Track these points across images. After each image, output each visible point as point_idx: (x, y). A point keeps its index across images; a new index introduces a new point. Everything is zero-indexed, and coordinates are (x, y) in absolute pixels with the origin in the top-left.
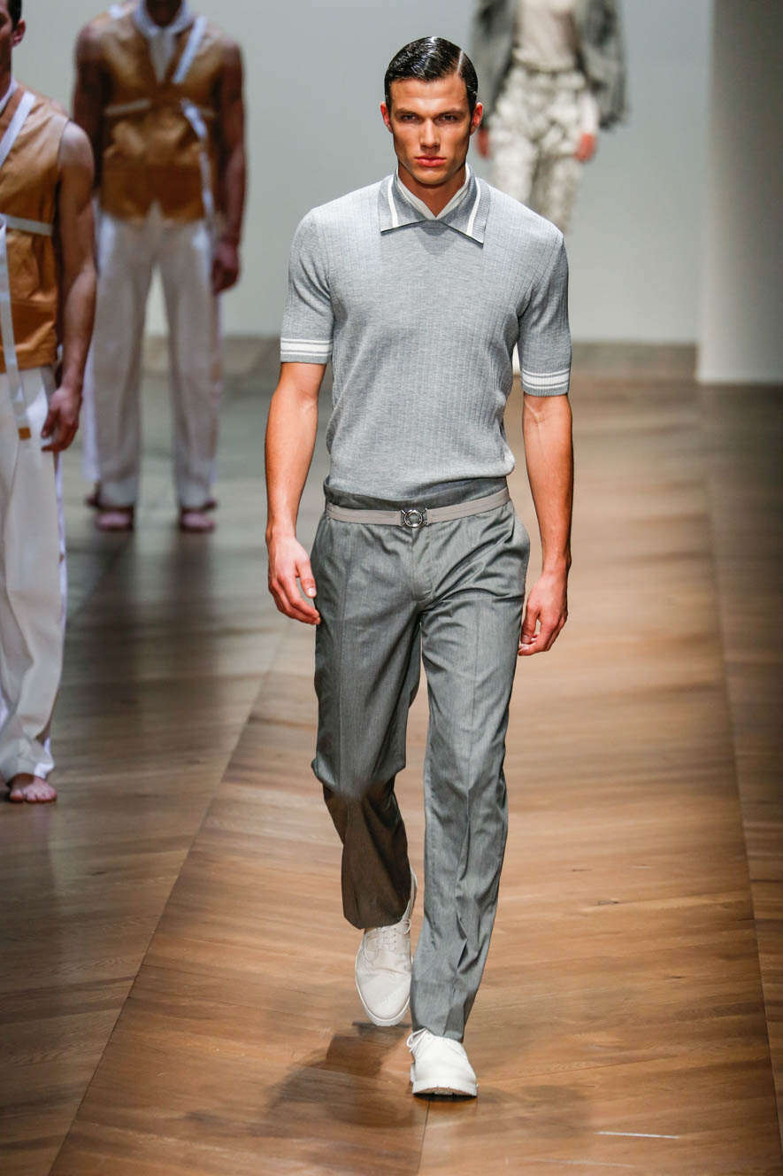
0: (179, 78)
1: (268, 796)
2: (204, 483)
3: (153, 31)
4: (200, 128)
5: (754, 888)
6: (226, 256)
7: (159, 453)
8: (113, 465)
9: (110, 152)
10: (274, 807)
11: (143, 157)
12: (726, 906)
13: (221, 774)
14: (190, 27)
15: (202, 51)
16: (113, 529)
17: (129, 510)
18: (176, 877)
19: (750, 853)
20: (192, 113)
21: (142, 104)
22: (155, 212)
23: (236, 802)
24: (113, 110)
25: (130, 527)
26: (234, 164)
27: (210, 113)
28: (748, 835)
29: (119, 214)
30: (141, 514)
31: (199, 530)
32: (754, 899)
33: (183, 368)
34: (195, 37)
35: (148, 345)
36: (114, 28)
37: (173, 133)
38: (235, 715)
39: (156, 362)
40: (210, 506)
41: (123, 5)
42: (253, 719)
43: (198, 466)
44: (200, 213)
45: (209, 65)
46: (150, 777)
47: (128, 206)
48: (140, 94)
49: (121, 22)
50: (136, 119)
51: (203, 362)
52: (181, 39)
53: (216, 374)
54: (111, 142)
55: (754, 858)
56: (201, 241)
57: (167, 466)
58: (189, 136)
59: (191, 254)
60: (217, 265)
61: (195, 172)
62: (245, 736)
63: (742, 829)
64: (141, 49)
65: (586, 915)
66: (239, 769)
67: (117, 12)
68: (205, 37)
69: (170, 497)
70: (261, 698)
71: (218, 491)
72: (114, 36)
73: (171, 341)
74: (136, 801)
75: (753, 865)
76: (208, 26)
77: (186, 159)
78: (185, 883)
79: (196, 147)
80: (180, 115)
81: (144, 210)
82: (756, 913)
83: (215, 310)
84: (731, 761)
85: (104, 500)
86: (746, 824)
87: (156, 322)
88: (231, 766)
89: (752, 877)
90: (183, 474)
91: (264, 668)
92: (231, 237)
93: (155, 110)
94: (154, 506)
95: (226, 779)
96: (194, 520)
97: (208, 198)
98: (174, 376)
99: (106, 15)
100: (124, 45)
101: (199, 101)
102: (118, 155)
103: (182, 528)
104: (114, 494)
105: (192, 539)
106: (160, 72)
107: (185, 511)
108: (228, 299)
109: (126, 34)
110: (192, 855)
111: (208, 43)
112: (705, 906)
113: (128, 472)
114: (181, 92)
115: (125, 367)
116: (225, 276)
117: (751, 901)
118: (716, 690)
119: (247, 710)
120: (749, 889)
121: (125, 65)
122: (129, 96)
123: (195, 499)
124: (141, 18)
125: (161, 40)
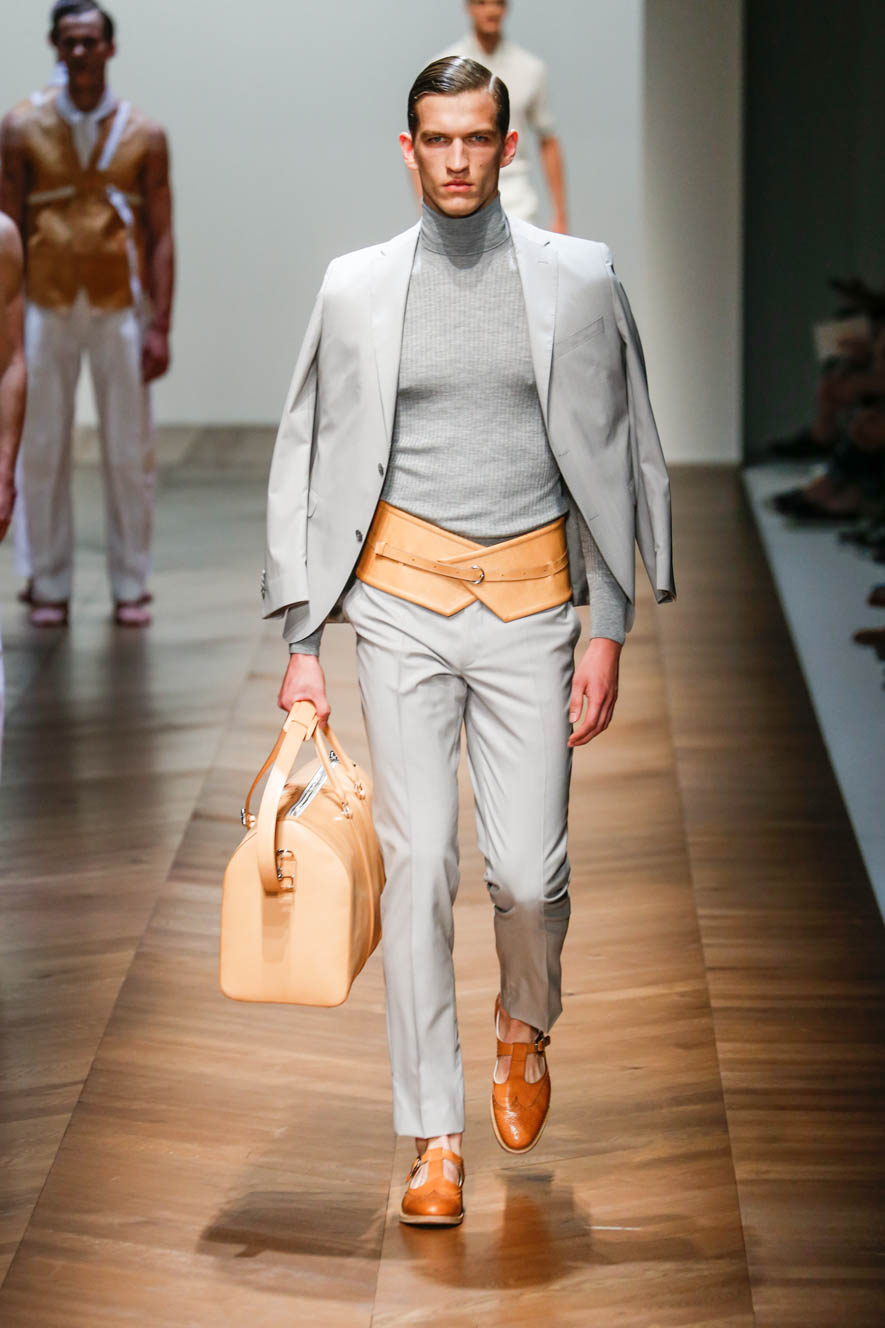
0: (104, 164)
1: (215, 894)
2: (139, 576)
3: (76, 117)
4: (127, 215)
5: (710, 976)
6: (156, 344)
7: (93, 547)
8: (45, 560)
9: (36, 239)
11: (69, 245)
12: (682, 994)
13: (166, 874)
14: (114, 113)
15: (127, 137)
16: (48, 625)
17: (63, 606)
18: (123, 979)
19: (705, 941)
20: (118, 199)
21: (66, 192)
22: (82, 302)
23: (180, 901)
24: (36, 198)
25: (64, 623)
26: (162, 250)
27: (136, 199)
28: (702, 923)
29: (46, 304)
31: (135, 625)
32: (711, 987)
33: (115, 459)
34: (119, 123)
36: (35, 115)
37: (98, 220)
38: (178, 813)
39: (87, 453)
40: (146, 599)
41: (45, 90)
42: (196, 816)
43: (133, 558)
44: (128, 301)
45: (134, 151)
46: (93, 878)
47: (55, 295)
48: (64, 181)
49: (43, 108)
50: (62, 207)
51: (135, 453)
52: (105, 125)
53: (149, 465)
54: (36, 229)
55: (709, 945)
56: (130, 329)
57: (101, 559)
58: (115, 222)
59: (120, 342)
60: (147, 354)
61: (120, 260)
62: (189, 833)
63: (696, 917)
64: (64, 135)
66: (184, 867)
67: (39, 99)
68: (129, 122)
70: (205, 794)
72: (37, 123)
73: (102, 431)
75: (708, 953)
76: (132, 111)
77: (112, 246)
78: (133, 984)
79: (122, 234)
80: (106, 202)
81: (70, 298)
82: (712, 1001)
83: (146, 399)
84: (683, 849)
85: (36, 596)
86: (701, 912)
87: (86, 411)
88: (177, 865)
89: (708, 964)
90: (117, 567)
91: (206, 764)
92: (160, 325)
93: (81, 197)
94: (88, 600)
95: (172, 878)
96: (129, 614)
97: (136, 286)
98: (106, 467)
99: (27, 102)
100: (46, 131)
101: (125, 187)
102: (43, 243)
103: (118, 622)
104: (48, 590)
106: (85, 158)
107: (120, 605)
108: (159, 387)
109: (49, 121)
110: (138, 956)
111: (133, 129)
112: (663, 996)
113: (61, 567)
114: (105, 178)
116: (155, 364)
117: (707, 989)
118: (666, 776)
119: (190, 806)
120: (704, 977)
121: (48, 152)
122: (53, 183)
123: (131, 592)
124: (64, 104)
125: (85, 126)
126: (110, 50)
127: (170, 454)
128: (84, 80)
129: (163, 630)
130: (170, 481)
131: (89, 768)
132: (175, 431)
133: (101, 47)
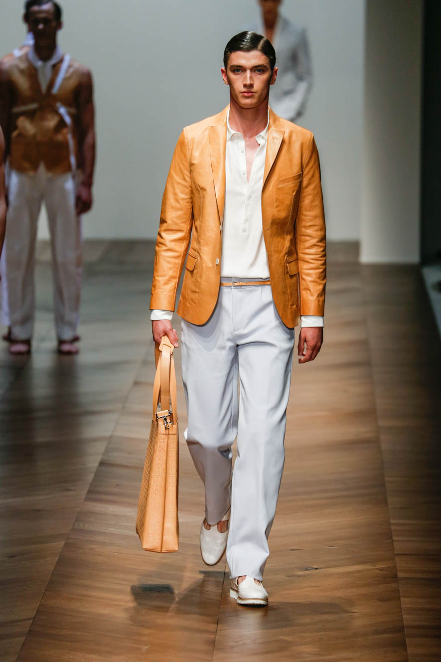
0: (55, 90)
1: (112, 509)
2: (72, 325)
3: (39, 64)
4: (68, 120)
5: (397, 558)
6: (84, 194)
7: (46, 309)
8: (18, 316)
9: (15, 134)
10: (116, 516)
11: (35, 136)
12: (381, 569)
13: (83, 497)
14: (61, 61)
15: (68, 75)
16: (19, 353)
17: (28, 342)
18: (57, 558)
19: (394, 538)
20: (62, 110)
21: (33, 106)
22: (42, 168)
23: (91, 513)
24: (16, 110)
25: (29, 352)
26: (89, 140)
27: (73, 110)
28: (393, 528)
29: (21, 170)
30: (34, 344)
31: (70, 353)
32: (397, 565)
33: (60, 259)
34: (64, 66)
35: (38, 246)
36: (17, 62)
37: (52, 123)
38: (92, 462)
39: (44, 256)
40: (76, 339)
41: (21, 48)
42: (102, 464)
43: (69, 316)
44: (69, 168)
45: (72, 83)
46: (42, 499)
47: (26, 165)
48: (32, 100)
49: (20, 58)
50: (30, 115)
51: (72, 255)
52: (56, 68)
53: (79, 263)
54: (16, 128)
55: (397, 541)
56: (69, 185)
57: (51, 316)
58: (62, 123)
59: (63, 191)
60: (78, 199)
61: (64, 145)
62: (98, 474)
63: (389, 524)
64: (32, 73)
65: (299, 576)
66: (95, 493)
67: (17, 53)
68: (70, 66)
69: (53, 334)
70: (107, 451)
71: (81, 330)
72: (17, 66)
73: (53, 243)
74: (35, 514)
75: (395, 544)
76: (71, 60)
77: (60, 137)
78: (62, 562)
79: (65, 131)
80: (56, 112)
81: (35, 167)
82: (398, 574)
83: (78, 224)
84: (383, 485)
85: (13, 337)
86: (392, 521)
87: (43, 232)
88: (90, 492)
89: (396, 552)
90: (60, 320)
91: (109, 434)
92: (88, 183)
93: (41, 109)
94: (43, 339)
95: (86, 499)
96: (66, 347)
97: (73, 160)
98: (55, 264)
99: (11, 55)
100: (22, 72)
101: (66, 104)
102: (20, 135)
103: (60, 352)
104: (19, 333)
105: (66, 359)
106: (44, 88)
107: (61, 342)
108: (86, 218)
109: (23, 66)
110: (66, 545)
111: (71, 70)
112: (368, 570)
113: (27, 320)
114: (56, 98)
115: (25, 258)
116: (84, 205)
117: (395, 566)
118: (373, 442)
119: (99, 458)
120: (394, 559)
121: (23, 83)
122: (25, 101)
123: (67, 335)
124: (32, 56)
125: (44, 70)
126: (59, 25)
127: (91, 256)
128: (43, 42)
129: (86, 357)
130: (91, 271)
131: (42, 436)
132: (94, 243)
133: (54, 24)
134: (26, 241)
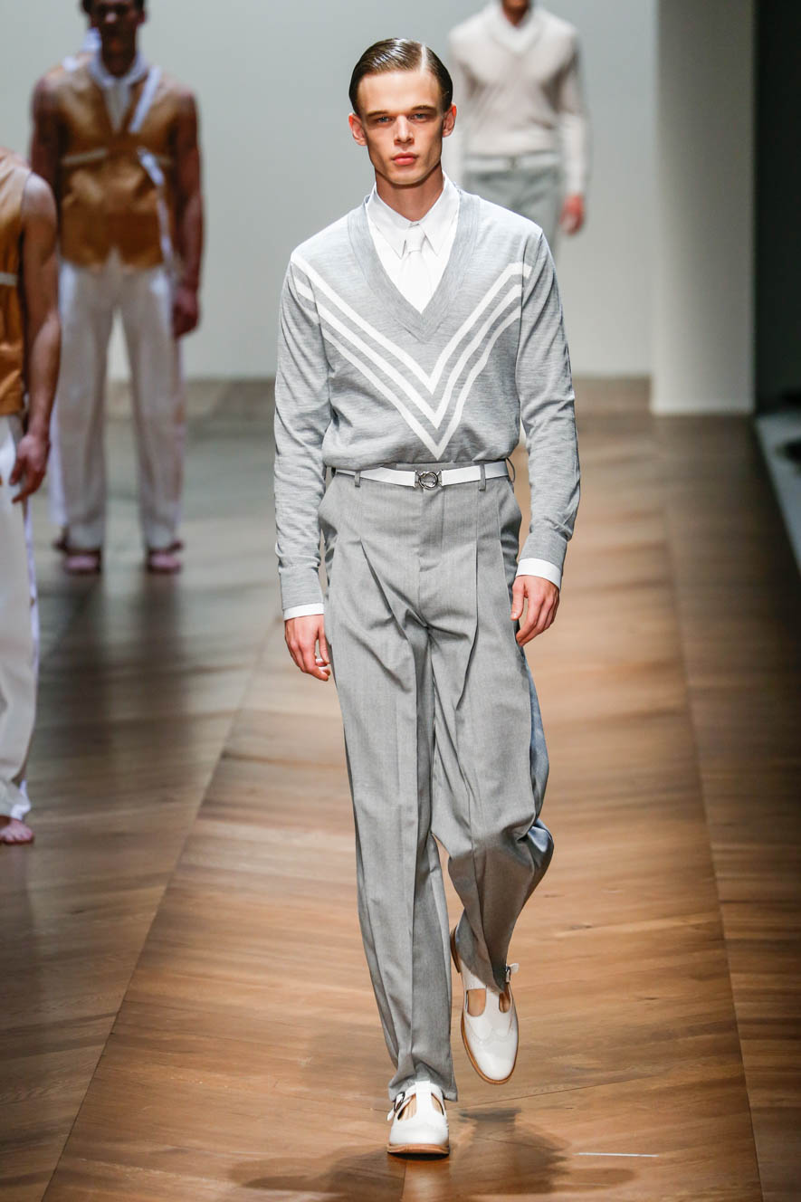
0: (136, 126)
1: (243, 831)
2: (170, 524)
3: (108, 82)
4: (157, 176)
5: (723, 908)
6: (186, 302)
7: (125, 496)
8: (80, 509)
9: (68, 200)
10: (249, 842)
11: (102, 205)
12: (697, 927)
13: (195, 811)
14: (145, 78)
15: (158, 100)
16: (82, 572)
17: (97, 553)
18: (154, 914)
19: (718, 875)
20: (149, 161)
21: (99, 154)
22: (114, 259)
23: (209, 838)
24: (70, 160)
25: (98, 570)
26: (191, 212)
27: (166, 161)
28: (716, 857)
29: (79, 262)
30: (109, 556)
31: (166, 571)
32: (725, 920)
33: (147, 411)
34: (150, 88)
35: (110, 389)
36: (70, 80)
37: (130, 181)
38: (206, 752)
39: (119, 406)
40: (176, 547)
41: (77, 58)
42: (225, 755)
43: (164, 507)
44: (158, 259)
45: (165, 114)
46: (124, 815)
47: (88, 253)
48: (98, 143)
49: (76, 73)
50: (94, 168)
51: (165, 405)
52: (136, 89)
53: (179, 417)
54: (69, 190)
55: (723, 879)
56: (160, 286)
58: (147, 183)
59: (151, 298)
60: (177, 311)
61: (152, 219)
62: (218, 773)
63: (709, 852)
64: (98, 99)
65: (560, 940)
66: (212, 806)
67: (71, 64)
68: (160, 86)
69: (137, 540)
70: (233, 734)
71: (185, 532)
72: (71, 87)
73: (134, 385)
74: (111, 840)
75: (721, 886)
76: (163, 75)
77: (143, 206)
78: (164, 919)
79: (153, 195)
80: (137, 164)
81: (102, 255)
82: (726, 933)
83: (177, 354)
84: (697, 785)
85: (70, 544)
86: (715, 846)
87: (118, 366)
88: (206, 803)
89: (721, 898)
90: (149, 516)
91: (234, 705)
92: (190, 282)
93: (113, 159)
94: (120, 548)
95: (201, 815)
96: (161, 561)
97: (166, 244)
98: (138, 420)
99: (60, 67)
100: (80, 96)
101: (156, 149)
102: (76, 203)
103: (150, 569)
104: (82, 538)
105: (160, 580)
106: (117, 122)
107: (151, 552)
108: (190, 343)
109: (82, 85)
110: (169, 891)
111: (163, 93)
112: (675, 928)
113: (95, 515)
114: (137, 141)
115: (88, 411)
116: (186, 320)
117: (720, 922)
118: (680, 715)
119: (219, 747)
120: (718, 910)
121: (82, 115)
122: (87, 145)
123: (162, 540)
124: (96, 69)
125: (117, 91)
126: (141, 17)
127: (199, 407)
128: (116, 46)
129: (193, 576)
130: (201, 432)
131: (122, 709)
132: (204, 384)
133: (133, 14)
134: (91, 383)
